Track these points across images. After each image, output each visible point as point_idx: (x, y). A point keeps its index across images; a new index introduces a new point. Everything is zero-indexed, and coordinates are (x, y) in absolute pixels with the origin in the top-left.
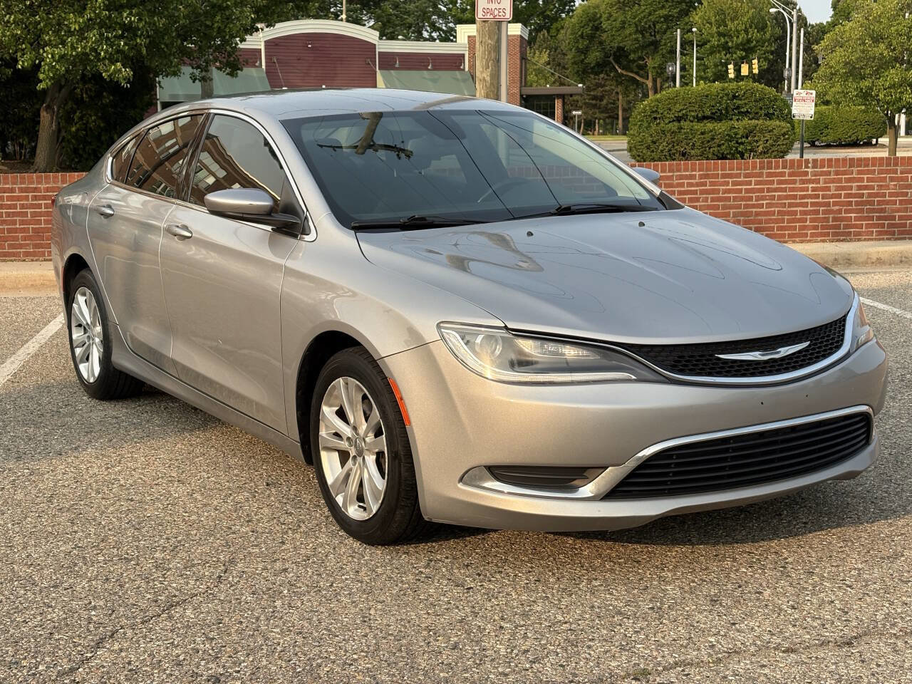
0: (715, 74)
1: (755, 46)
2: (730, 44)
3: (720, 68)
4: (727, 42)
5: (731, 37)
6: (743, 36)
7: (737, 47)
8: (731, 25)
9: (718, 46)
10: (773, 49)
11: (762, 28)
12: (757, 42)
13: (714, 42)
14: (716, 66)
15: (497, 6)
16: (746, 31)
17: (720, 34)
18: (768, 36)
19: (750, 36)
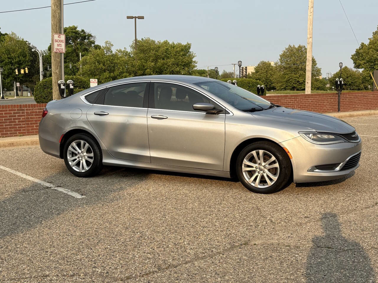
0: (8, 73)
1: (22, 63)
2: (13, 62)
3: (10, 71)
4: (12, 61)
5: (13, 59)
6: (17, 59)
7: (16, 63)
8: (12, 55)
9: (8, 62)
10: (29, 64)
11: (25, 56)
12: (23, 61)
13: (7, 61)
14: (8, 70)
15: (61, 48)
16: (19, 57)
17: (9, 58)
18: (27, 59)
19: (20, 59)
